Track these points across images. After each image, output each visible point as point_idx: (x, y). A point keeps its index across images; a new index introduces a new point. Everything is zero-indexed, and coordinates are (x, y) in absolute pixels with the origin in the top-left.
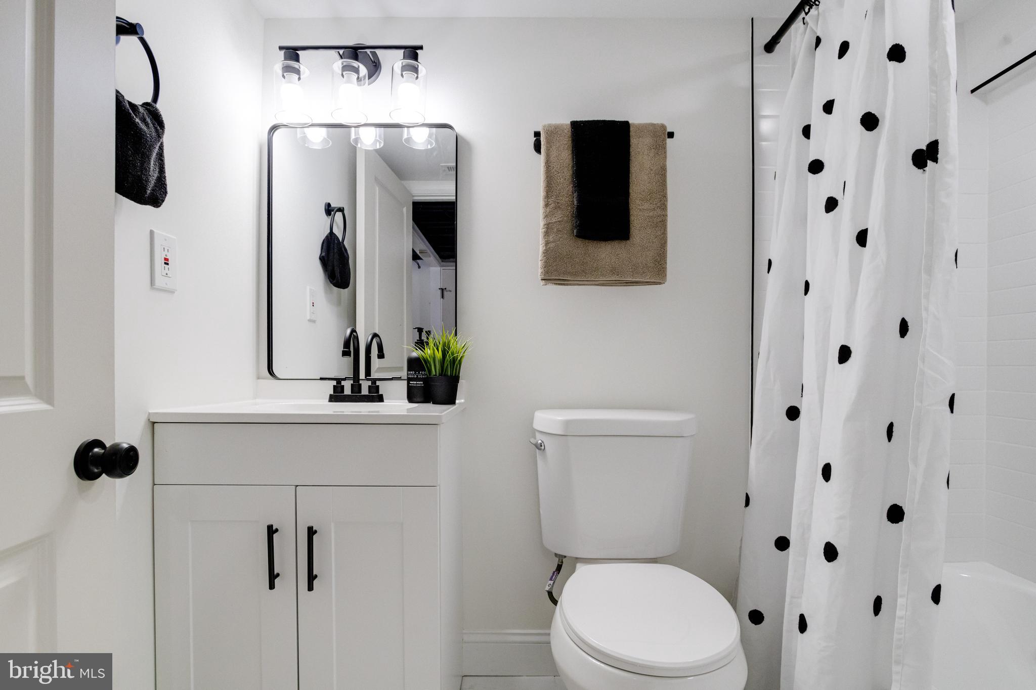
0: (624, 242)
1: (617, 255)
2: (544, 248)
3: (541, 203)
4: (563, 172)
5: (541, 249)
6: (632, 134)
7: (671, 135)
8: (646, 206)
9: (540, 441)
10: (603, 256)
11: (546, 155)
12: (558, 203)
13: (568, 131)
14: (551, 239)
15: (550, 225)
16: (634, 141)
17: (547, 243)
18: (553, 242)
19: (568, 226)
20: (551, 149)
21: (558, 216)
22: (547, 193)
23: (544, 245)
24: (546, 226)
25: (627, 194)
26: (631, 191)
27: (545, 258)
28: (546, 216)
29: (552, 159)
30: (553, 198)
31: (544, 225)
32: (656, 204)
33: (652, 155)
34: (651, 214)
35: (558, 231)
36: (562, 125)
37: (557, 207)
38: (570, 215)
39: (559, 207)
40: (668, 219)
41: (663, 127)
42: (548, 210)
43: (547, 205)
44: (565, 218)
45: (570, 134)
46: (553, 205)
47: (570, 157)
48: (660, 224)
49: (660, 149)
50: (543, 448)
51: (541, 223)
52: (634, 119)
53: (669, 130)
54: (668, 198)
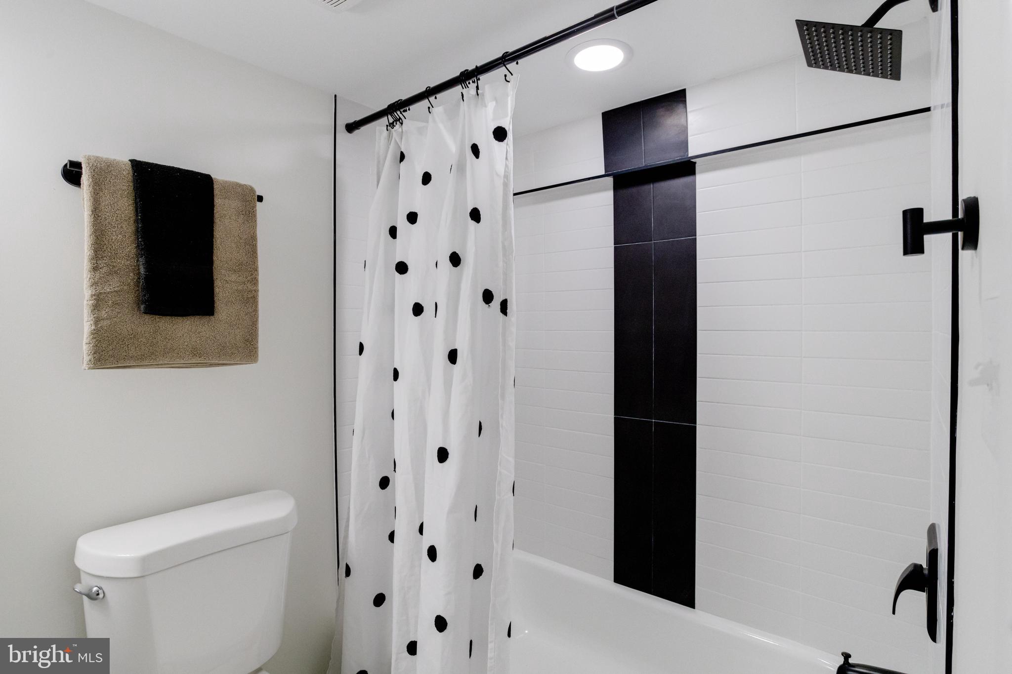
0: (205, 319)
1: (199, 333)
2: (93, 327)
3: (85, 264)
4: (122, 227)
5: (87, 326)
6: (216, 192)
7: (260, 199)
8: (234, 277)
9: (95, 589)
10: (180, 334)
11: (92, 200)
12: (114, 266)
13: (127, 172)
14: (103, 314)
15: (102, 297)
16: (218, 201)
17: (97, 321)
18: (107, 319)
19: (131, 298)
20: (101, 194)
21: (114, 284)
22: (96, 251)
23: (92, 322)
24: (94, 297)
25: (211, 262)
26: (215, 258)
27: (95, 340)
28: (94, 284)
29: (102, 206)
30: (106, 260)
31: (92, 296)
32: (246, 278)
33: (240, 220)
34: (240, 288)
35: (115, 304)
36: (118, 162)
37: (113, 272)
38: (132, 284)
39: (116, 272)
40: (259, 295)
41: (252, 190)
42: (97, 275)
43: (95, 269)
44: (125, 288)
45: (130, 177)
46: (105, 269)
47: (131, 208)
48: (250, 300)
49: (250, 216)
50: (101, 596)
51: (87, 293)
52: (219, 174)
53: (258, 193)
54: (259, 271)
